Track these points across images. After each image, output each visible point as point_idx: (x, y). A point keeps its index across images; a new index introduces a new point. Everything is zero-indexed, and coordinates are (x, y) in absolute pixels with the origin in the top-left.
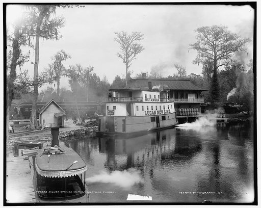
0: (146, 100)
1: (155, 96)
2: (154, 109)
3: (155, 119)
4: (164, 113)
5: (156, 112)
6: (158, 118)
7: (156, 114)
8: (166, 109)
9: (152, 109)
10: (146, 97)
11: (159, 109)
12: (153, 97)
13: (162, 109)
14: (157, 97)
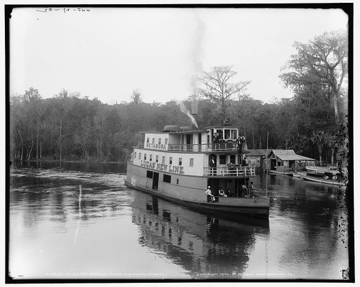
0: (147, 146)
1: (160, 139)
2: (154, 160)
3: (152, 175)
4: (168, 171)
5: (156, 165)
6: (157, 175)
7: (155, 168)
8: (175, 163)
9: (151, 160)
10: (148, 141)
11: (160, 162)
12: (156, 142)
13: (167, 163)
14: (163, 142)
